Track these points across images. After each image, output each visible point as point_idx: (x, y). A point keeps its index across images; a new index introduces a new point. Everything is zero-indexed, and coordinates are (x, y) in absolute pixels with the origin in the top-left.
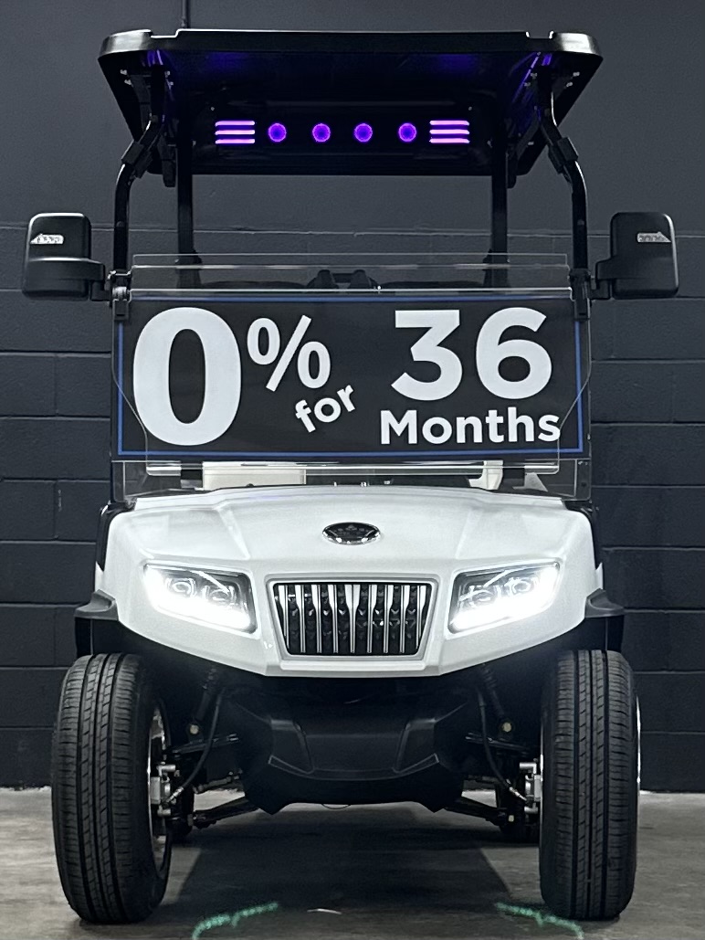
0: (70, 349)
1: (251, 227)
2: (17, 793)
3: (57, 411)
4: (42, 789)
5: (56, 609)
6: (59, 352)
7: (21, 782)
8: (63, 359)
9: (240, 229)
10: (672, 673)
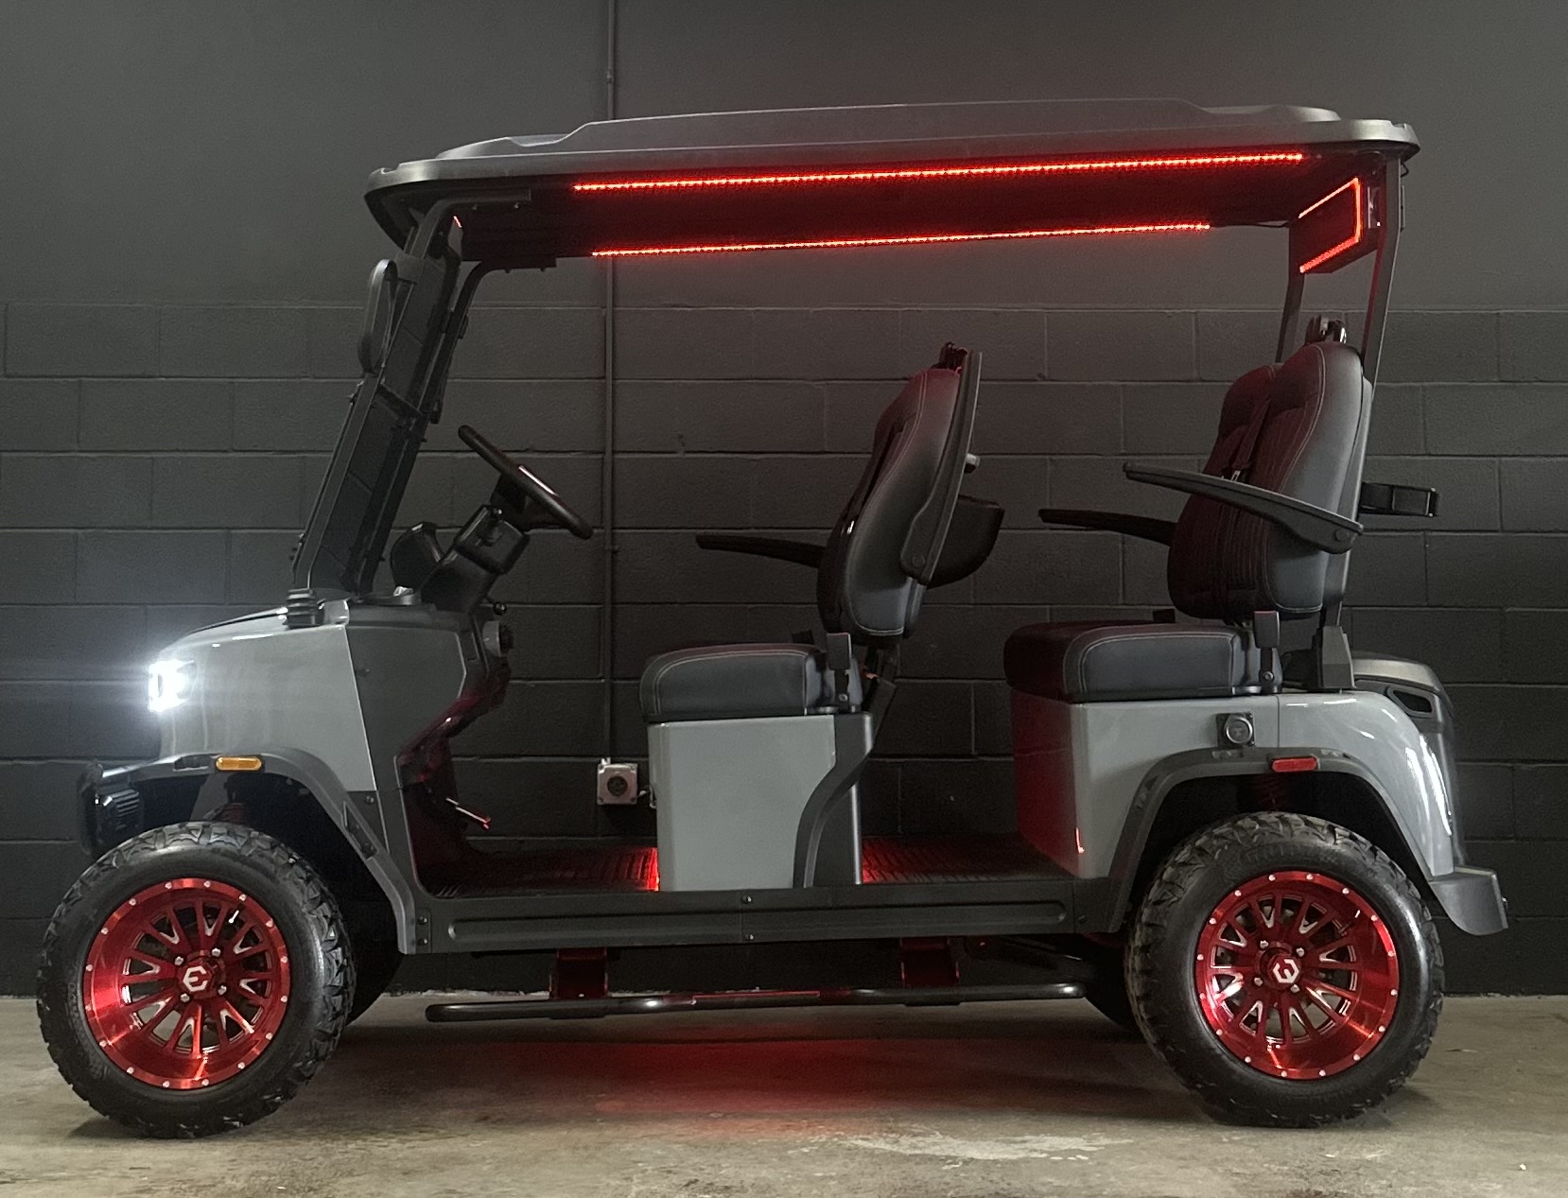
2: (396, 998)
4: (424, 994)
9: (674, 306)
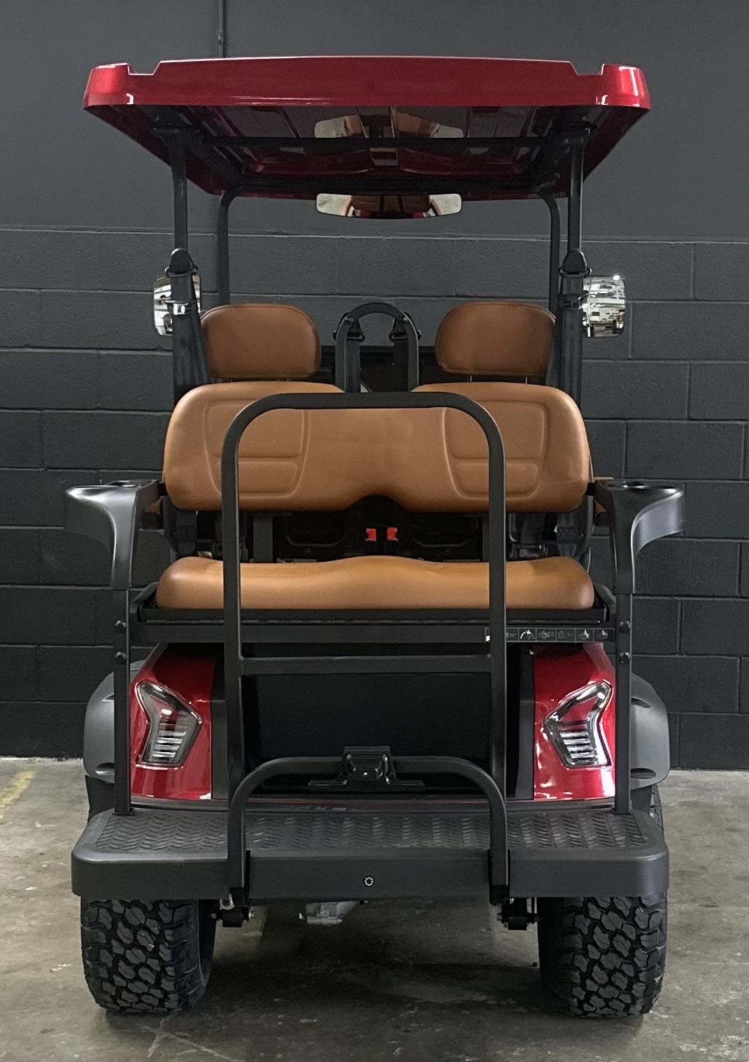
0: (111, 346)
1: (285, 231)
3: (99, 405)
5: (97, 591)
6: (101, 349)
7: (64, 753)
8: (105, 355)
10: (685, 656)
